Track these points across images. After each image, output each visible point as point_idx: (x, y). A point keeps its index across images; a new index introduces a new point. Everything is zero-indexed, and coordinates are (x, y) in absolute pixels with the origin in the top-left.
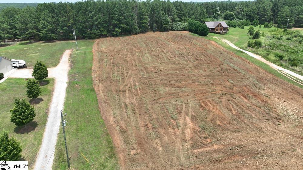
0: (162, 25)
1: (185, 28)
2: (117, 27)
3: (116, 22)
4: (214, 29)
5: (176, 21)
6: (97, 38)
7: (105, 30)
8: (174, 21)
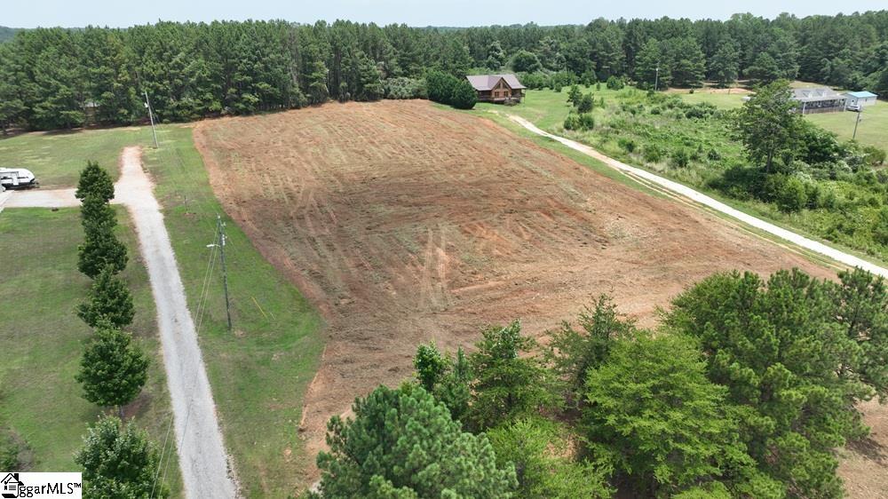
0: (362, 85)
1: (419, 91)
2: (246, 90)
3: (245, 77)
4: (489, 92)
5: (395, 76)
6: (196, 120)
7: (214, 99)
8: (389, 74)
